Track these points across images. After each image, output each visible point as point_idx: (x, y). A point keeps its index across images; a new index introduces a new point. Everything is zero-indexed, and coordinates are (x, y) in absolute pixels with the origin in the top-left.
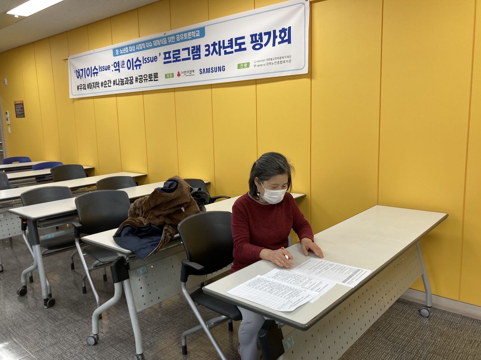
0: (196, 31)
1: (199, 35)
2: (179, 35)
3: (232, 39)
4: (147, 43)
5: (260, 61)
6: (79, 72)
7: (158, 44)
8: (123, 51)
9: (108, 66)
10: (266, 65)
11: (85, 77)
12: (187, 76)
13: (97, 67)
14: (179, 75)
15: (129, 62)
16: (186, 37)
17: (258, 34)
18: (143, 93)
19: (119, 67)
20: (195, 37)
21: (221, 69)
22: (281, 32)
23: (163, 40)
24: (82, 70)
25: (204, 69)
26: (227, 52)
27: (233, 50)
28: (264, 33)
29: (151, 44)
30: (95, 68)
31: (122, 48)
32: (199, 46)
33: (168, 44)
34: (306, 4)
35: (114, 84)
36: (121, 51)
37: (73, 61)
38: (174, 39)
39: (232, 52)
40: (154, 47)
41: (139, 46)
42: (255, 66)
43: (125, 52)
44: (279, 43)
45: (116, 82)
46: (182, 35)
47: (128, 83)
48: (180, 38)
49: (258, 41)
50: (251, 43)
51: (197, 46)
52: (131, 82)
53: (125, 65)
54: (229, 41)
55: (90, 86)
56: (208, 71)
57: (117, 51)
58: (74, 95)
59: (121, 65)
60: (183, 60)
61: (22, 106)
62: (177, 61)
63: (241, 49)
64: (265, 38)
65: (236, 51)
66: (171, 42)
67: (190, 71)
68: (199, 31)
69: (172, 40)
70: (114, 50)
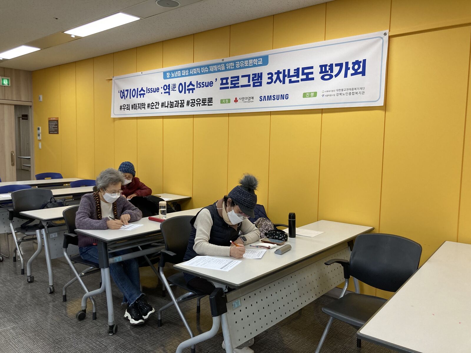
0: (259, 59)
1: (262, 63)
2: (239, 62)
3: (298, 69)
4: (202, 68)
5: (329, 91)
6: (123, 93)
7: (214, 70)
8: (175, 74)
9: (157, 88)
10: (336, 95)
11: (130, 98)
12: (245, 102)
13: (145, 89)
14: (236, 101)
15: (181, 86)
16: (246, 64)
17: (329, 64)
18: (193, 116)
19: (169, 90)
20: (257, 64)
21: (284, 97)
22: (354, 64)
23: (221, 66)
24: (127, 90)
25: (265, 97)
26: (292, 80)
27: (299, 79)
28: (335, 64)
29: (206, 69)
30: (142, 90)
31: (174, 71)
32: (261, 73)
33: (226, 70)
34: (384, 38)
35: (162, 106)
36: (172, 74)
37: (118, 82)
38: (233, 66)
39: (298, 81)
40: (210, 72)
41: (193, 70)
42: (323, 95)
43: (178, 75)
44: (352, 75)
45: (164, 105)
46: (242, 62)
47: (178, 106)
48: (239, 65)
49: (328, 72)
50: (320, 73)
51: (258, 74)
52: (182, 105)
53: (177, 89)
54: (295, 70)
55: (134, 107)
56: (269, 98)
57: (168, 74)
58: (115, 115)
59: (172, 88)
60: (242, 86)
61: (56, 123)
62: (235, 87)
63: (308, 79)
64: (336, 69)
65: (302, 80)
66: (230, 68)
67: (249, 98)
68: (261, 59)
69: (230, 67)
70: (165, 73)
